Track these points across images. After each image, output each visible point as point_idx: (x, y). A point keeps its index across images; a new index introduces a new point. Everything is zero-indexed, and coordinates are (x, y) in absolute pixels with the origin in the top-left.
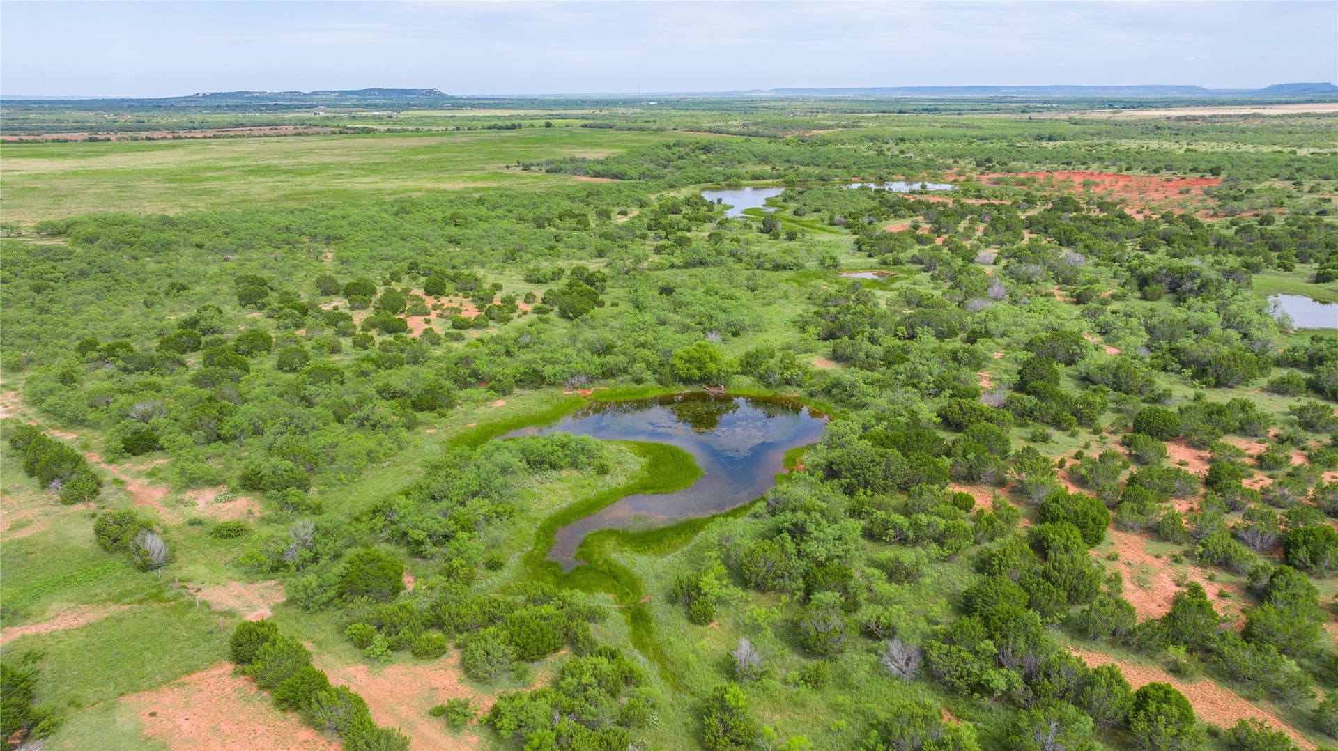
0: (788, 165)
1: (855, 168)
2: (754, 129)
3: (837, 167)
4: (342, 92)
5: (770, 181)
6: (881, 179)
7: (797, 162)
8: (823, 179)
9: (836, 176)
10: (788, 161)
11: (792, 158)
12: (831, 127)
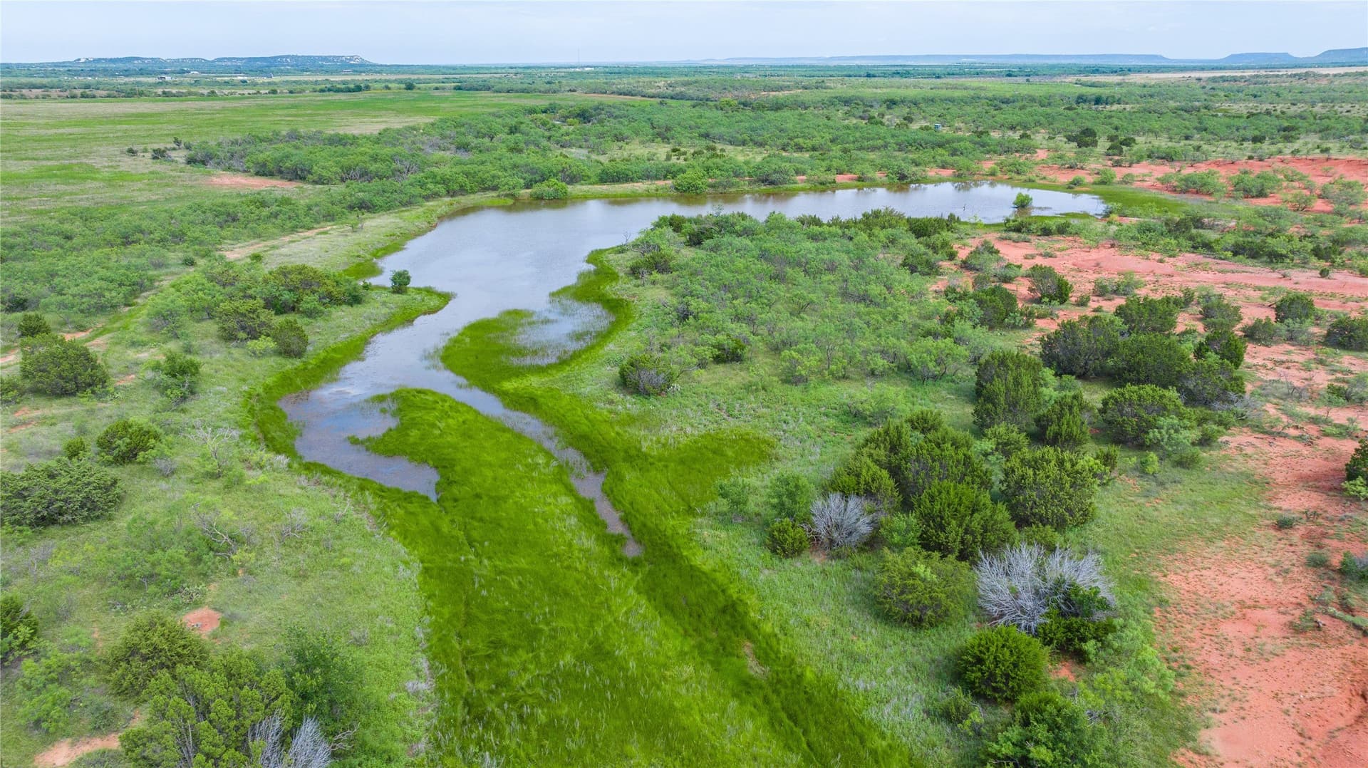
0: (704, 142)
1: (836, 150)
2: (678, 89)
3: (800, 148)
4: (250, 59)
5: (640, 187)
6: (902, 177)
7: (721, 138)
8: (766, 180)
9: (798, 172)
10: (706, 136)
11: (715, 131)
12: (788, 88)
